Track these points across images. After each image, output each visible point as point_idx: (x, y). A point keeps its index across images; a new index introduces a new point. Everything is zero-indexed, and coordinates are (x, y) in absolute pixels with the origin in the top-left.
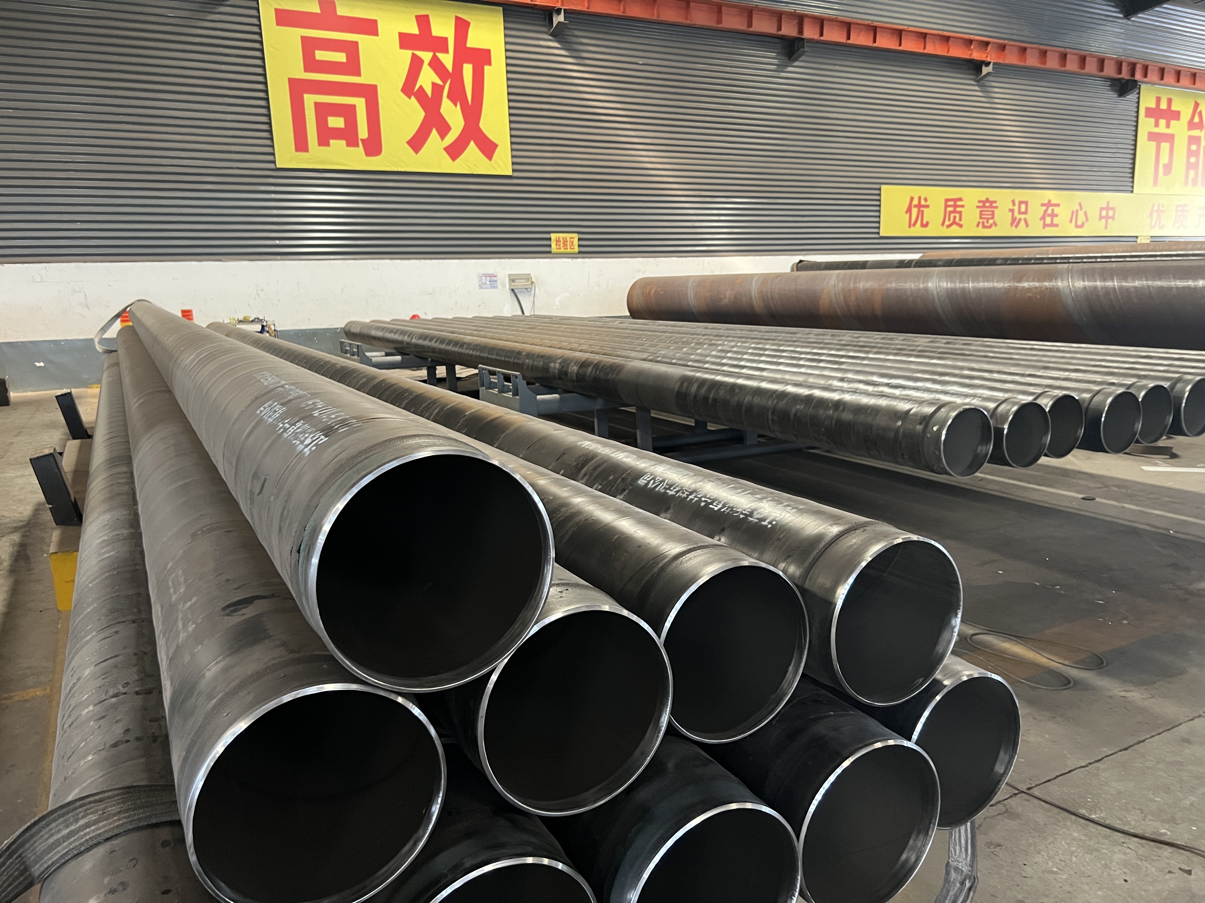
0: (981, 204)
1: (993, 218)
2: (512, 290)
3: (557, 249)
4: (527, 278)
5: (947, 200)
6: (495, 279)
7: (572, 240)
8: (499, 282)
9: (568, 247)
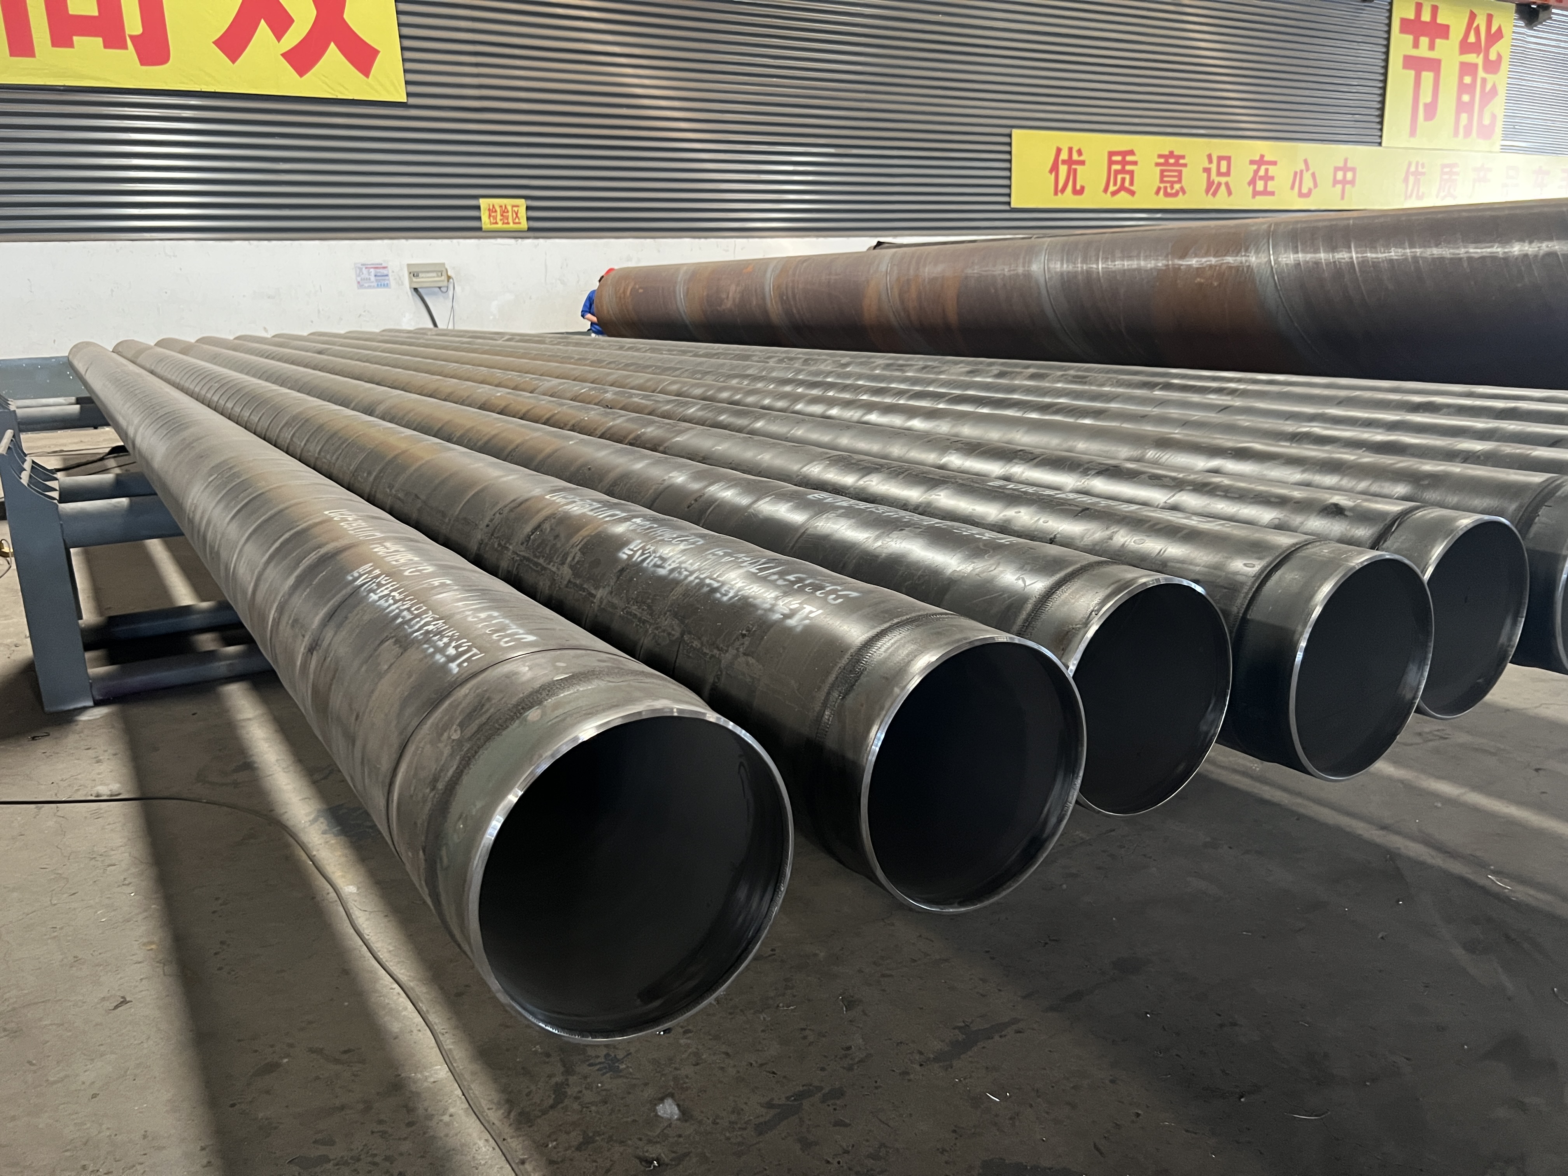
0: (1162, 161)
1: (1180, 181)
2: (416, 290)
3: (491, 223)
4: (440, 270)
5: (1111, 154)
6: (385, 272)
7: (516, 209)
8: (391, 278)
9: (510, 220)
